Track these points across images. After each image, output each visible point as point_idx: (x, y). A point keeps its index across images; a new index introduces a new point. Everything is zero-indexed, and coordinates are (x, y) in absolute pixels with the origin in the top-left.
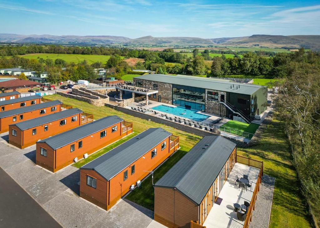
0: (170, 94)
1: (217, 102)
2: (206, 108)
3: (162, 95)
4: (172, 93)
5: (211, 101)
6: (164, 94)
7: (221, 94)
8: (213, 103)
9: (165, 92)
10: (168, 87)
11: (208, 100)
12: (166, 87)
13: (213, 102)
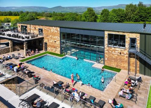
0: (58, 40)
1: (123, 50)
2: (106, 59)
3: (49, 41)
4: (59, 39)
5: (113, 48)
6: (51, 40)
7: (131, 37)
8: (116, 52)
9: (51, 38)
10: (55, 31)
11: (108, 46)
12: (52, 31)
13: (117, 49)
